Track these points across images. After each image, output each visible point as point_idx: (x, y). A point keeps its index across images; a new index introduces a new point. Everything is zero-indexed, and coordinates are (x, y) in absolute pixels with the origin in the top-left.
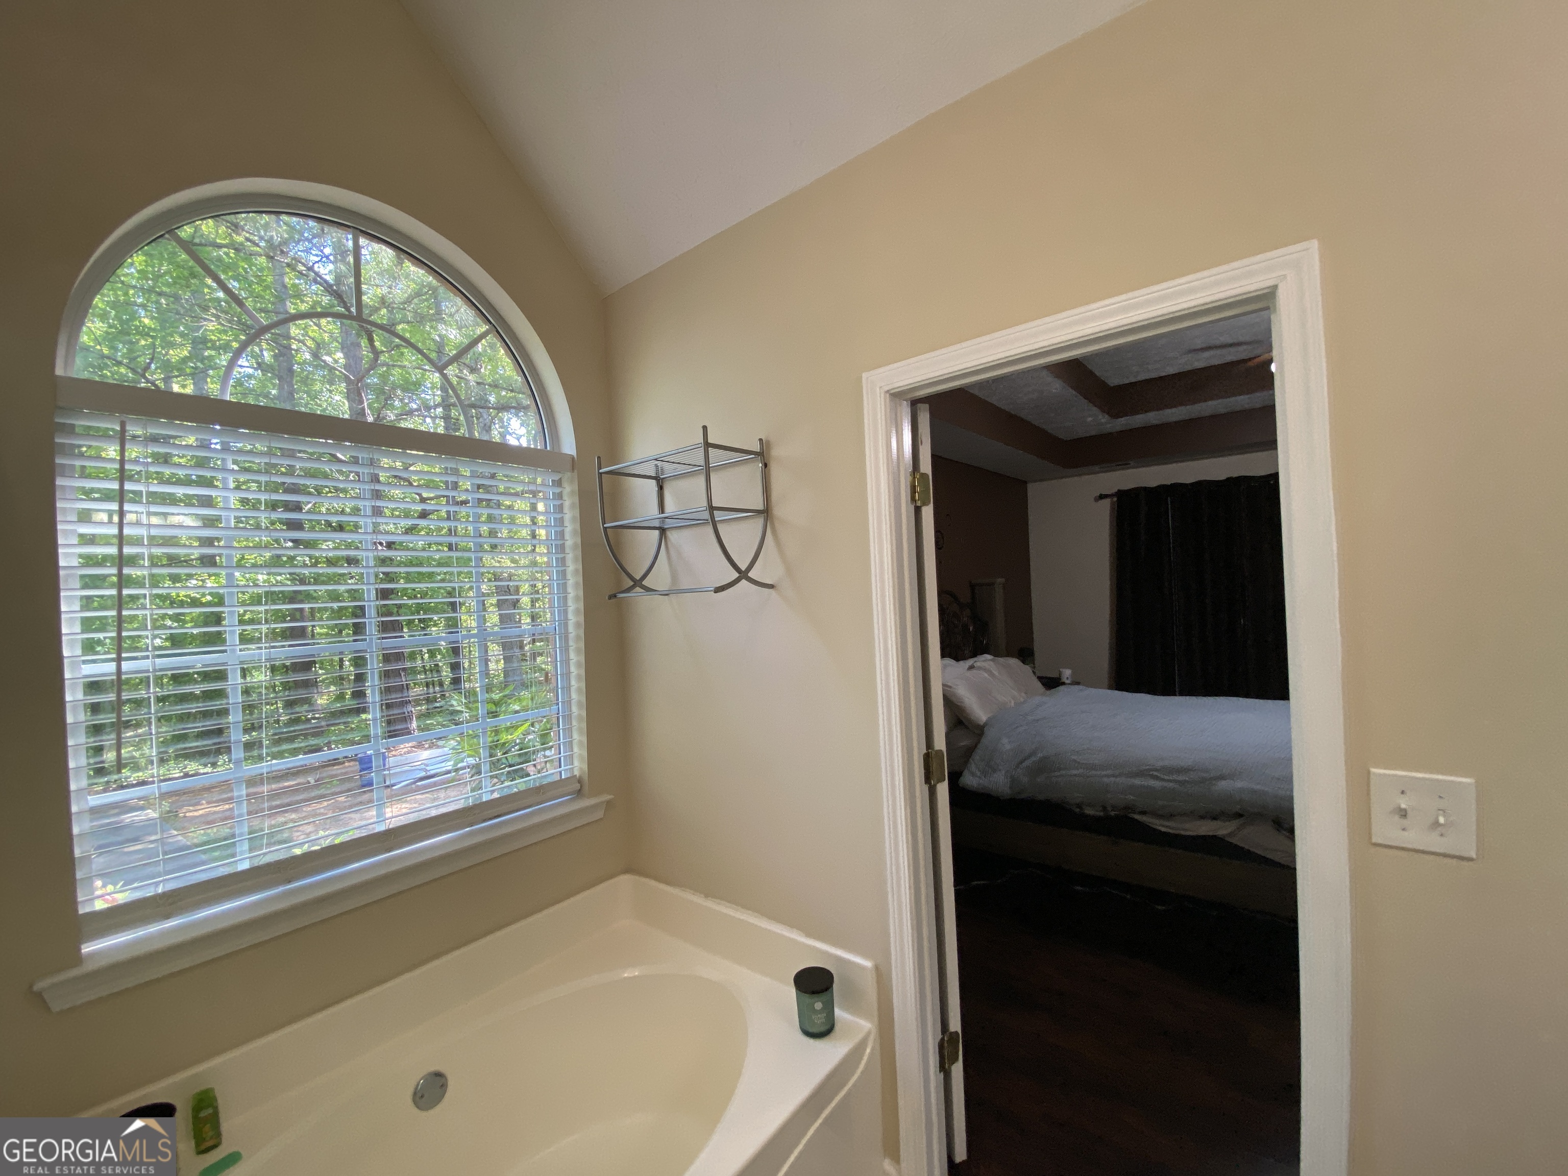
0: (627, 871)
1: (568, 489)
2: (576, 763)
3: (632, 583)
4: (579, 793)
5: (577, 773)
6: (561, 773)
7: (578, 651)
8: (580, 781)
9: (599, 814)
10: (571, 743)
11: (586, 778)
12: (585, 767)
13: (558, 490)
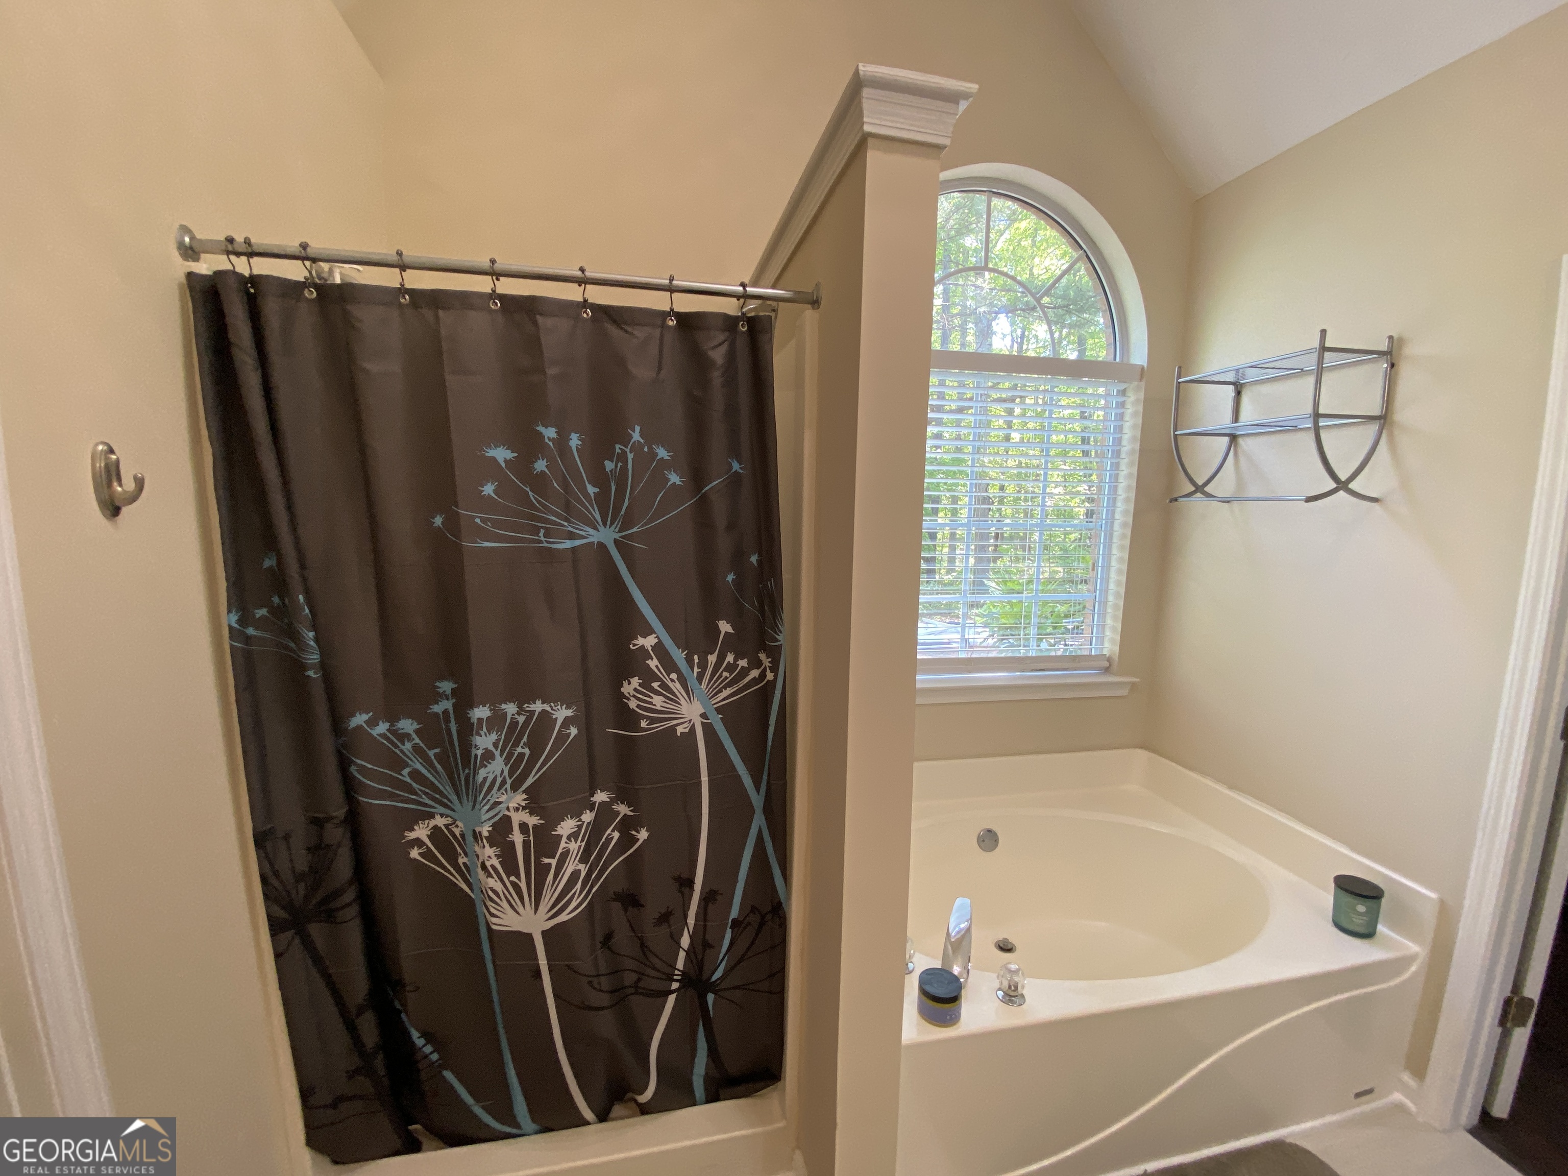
0: (1143, 746)
1: (1131, 397)
2: (1107, 644)
3: (1193, 489)
4: (1107, 670)
5: (1106, 652)
6: (1091, 649)
7: (1122, 547)
8: (1109, 660)
9: (1124, 692)
10: (1104, 626)
11: (1116, 658)
12: (1117, 649)
13: (1121, 399)
